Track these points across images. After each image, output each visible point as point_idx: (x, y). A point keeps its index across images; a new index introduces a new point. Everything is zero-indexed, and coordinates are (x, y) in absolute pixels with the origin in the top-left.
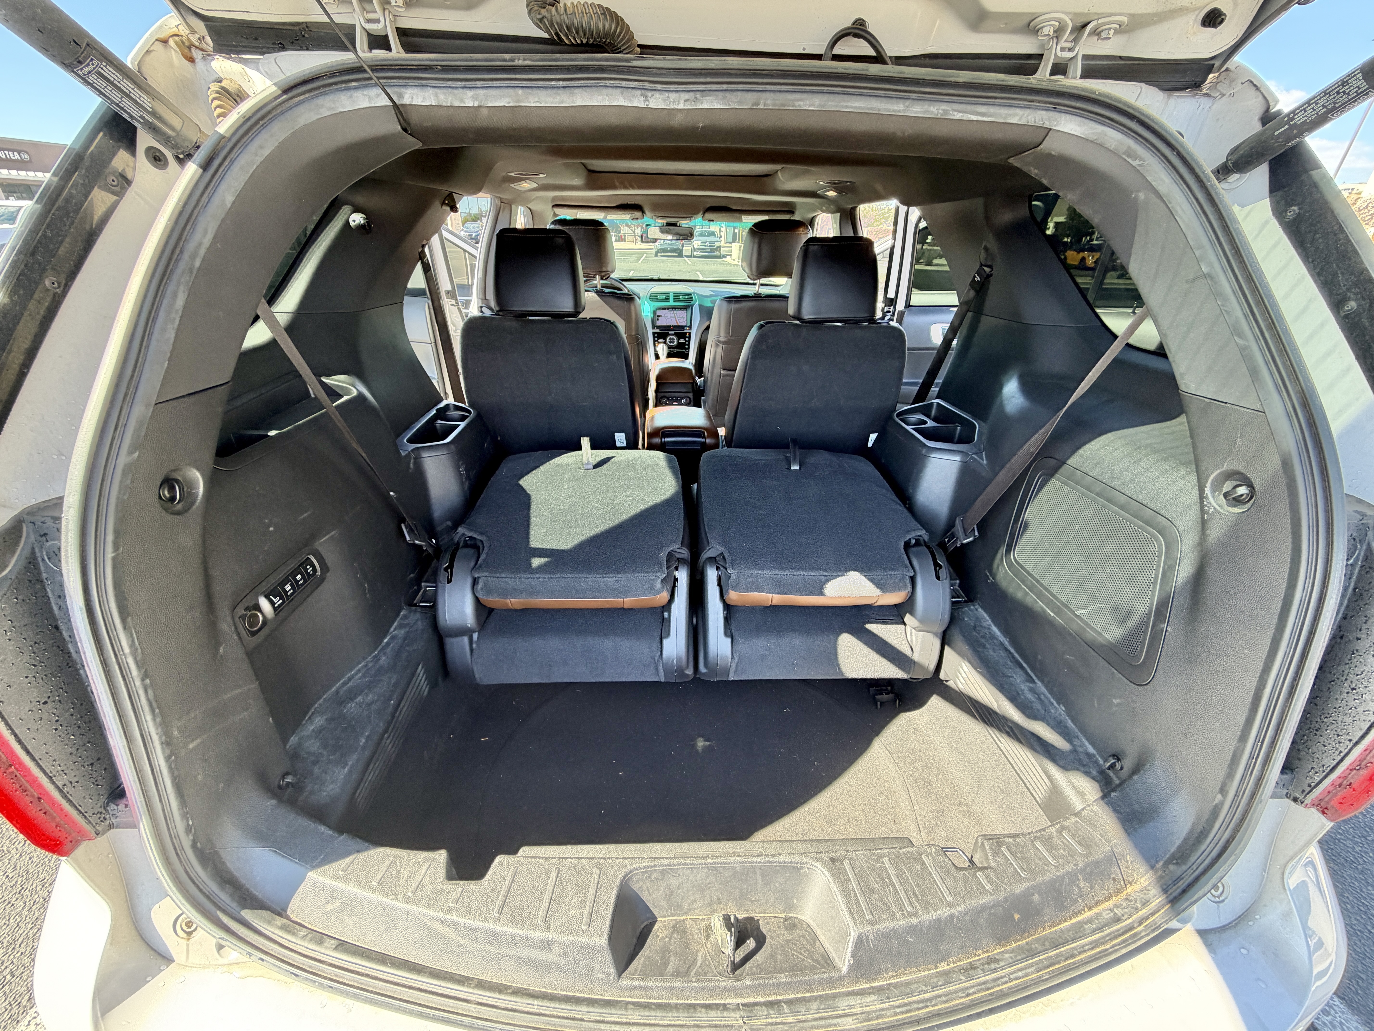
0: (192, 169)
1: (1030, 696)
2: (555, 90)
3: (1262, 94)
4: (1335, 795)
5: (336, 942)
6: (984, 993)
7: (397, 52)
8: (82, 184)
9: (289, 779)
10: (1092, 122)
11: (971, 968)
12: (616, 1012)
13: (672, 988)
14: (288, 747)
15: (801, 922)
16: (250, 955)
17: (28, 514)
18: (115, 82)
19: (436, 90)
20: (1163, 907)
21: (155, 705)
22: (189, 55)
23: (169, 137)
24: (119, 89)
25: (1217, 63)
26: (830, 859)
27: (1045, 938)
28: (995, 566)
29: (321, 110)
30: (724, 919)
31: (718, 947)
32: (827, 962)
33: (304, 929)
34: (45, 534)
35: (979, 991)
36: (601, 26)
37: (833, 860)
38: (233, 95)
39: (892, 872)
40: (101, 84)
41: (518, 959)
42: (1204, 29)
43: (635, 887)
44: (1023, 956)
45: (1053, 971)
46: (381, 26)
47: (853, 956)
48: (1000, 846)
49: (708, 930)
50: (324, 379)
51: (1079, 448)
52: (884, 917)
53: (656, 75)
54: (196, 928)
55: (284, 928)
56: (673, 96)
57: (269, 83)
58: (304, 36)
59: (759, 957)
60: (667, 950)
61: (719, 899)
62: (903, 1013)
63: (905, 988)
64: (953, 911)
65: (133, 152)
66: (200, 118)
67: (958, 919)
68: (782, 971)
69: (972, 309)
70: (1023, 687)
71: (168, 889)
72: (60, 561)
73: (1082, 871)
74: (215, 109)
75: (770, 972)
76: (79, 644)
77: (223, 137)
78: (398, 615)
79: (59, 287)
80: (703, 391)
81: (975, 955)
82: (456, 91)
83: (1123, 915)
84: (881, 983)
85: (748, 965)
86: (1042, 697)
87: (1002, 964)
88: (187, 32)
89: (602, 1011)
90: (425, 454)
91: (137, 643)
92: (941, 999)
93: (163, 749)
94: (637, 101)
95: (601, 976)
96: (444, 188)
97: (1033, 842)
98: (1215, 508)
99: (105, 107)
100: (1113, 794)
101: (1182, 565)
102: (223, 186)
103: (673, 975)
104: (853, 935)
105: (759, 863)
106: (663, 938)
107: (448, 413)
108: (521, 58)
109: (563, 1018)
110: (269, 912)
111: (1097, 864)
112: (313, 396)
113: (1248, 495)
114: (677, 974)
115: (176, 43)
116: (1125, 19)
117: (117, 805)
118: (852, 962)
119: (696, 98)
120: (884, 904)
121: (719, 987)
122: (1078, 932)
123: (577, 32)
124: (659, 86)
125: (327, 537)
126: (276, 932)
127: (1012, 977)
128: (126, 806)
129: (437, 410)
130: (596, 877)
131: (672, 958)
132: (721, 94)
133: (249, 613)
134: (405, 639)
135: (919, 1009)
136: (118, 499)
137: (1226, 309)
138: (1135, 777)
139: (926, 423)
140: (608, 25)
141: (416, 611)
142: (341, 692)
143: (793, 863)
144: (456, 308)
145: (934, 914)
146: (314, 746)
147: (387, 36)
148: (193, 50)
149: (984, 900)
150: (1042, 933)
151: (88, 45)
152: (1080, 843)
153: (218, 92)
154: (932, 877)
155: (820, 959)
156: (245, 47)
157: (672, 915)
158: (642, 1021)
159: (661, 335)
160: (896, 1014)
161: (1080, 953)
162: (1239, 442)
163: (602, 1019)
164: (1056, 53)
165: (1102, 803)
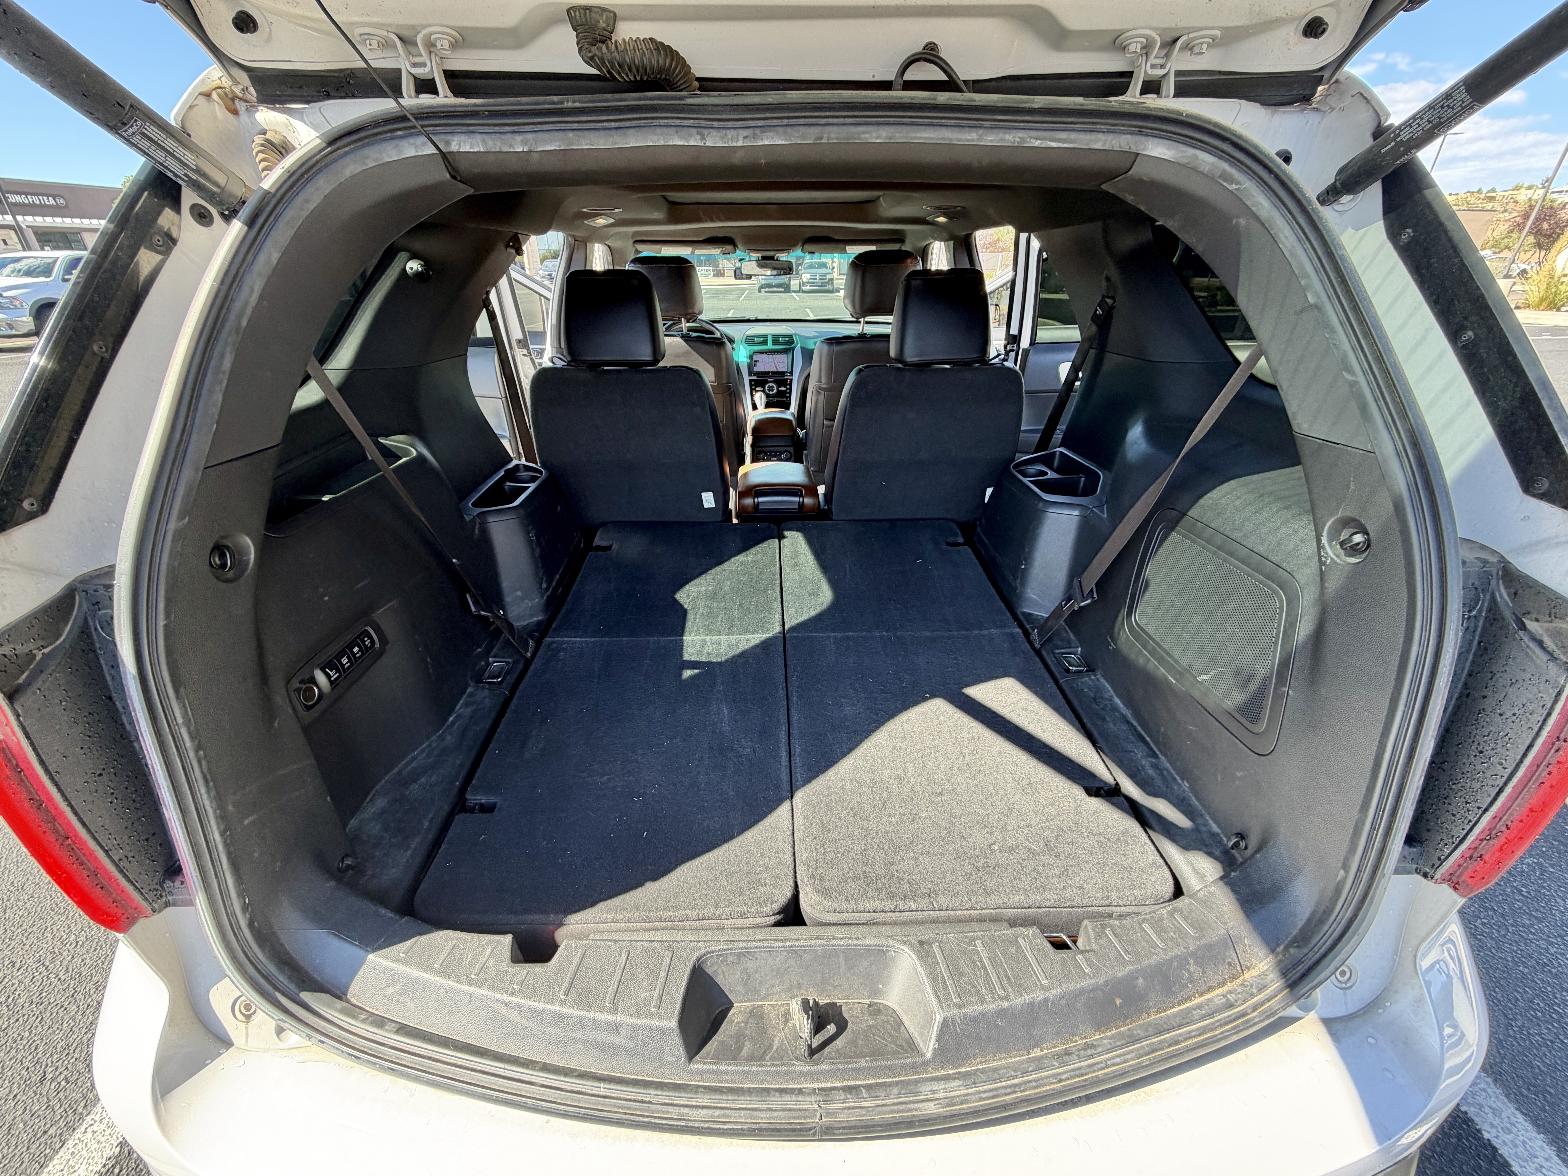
0: (237, 226)
1: (1151, 772)
2: (607, 132)
3: (1373, 107)
4: (1467, 868)
5: (398, 1026)
6: (1078, 1079)
7: (444, 98)
8: (129, 246)
9: (348, 862)
10: (1181, 145)
11: (1066, 1054)
12: (686, 1095)
13: (745, 1072)
14: (347, 830)
15: (887, 1007)
16: (310, 1037)
17: (81, 582)
18: (159, 142)
19: (485, 136)
20: (1280, 991)
21: (208, 777)
22: (232, 107)
23: (214, 193)
24: (163, 148)
25: (1326, 74)
26: (919, 942)
27: (1149, 1024)
28: (1116, 630)
29: (367, 161)
30: (803, 1003)
31: (796, 1031)
32: (911, 1046)
33: (365, 1013)
34: (97, 603)
35: (1072, 1077)
36: (654, 62)
37: (921, 943)
38: (278, 147)
39: (984, 955)
40: (144, 144)
41: (585, 1042)
42: (1306, 39)
43: (709, 971)
44: (1124, 1042)
45: (1154, 1058)
46: (427, 70)
47: (938, 1040)
48: (1105, 929)
49: (787, 1016)
50: (382, 440)
51: (1201, 496)
52: (973, 1000)
53: (712, 112)
54: (255, 1010)
55: (343, 1011)
56: (731, 133)
57: (314, 134)
58: (349, 82)
59: (839, 1042)
60: (743, 1035)
61: (799, 984)
62: (989, 1098)
63: (994, 1075)
64: (1047, 994)
65: (178, 210)
66: (244, 172)
67: (1053, 1003)
68: (862, 1055)
69: (1094, 345)
70: (1144, 763)
71: (226, 968)
72: (113, 630)
73: (1193, 955)
74: (260, 162)
75: (850, 1057)
76: (133, 714)
77: (267, 193)
78: (464, 692)
79: (107, 352)
80: (806, 443)
81: (1072, 1041)
82: (503, 136)
83: (1236, 1001)
84: (968, 1069)
85: (827, 1049)
86: (1165, 773)
87: (1100, 1050)
88: (231, 83)
89: (670, 1094)
90: (491, 519)
91: (190, 714)
92: (1030, 1084)
93: (217, 823)
94: (695, 141)
95: (670, 1059)
96: (508, 230)
97: (1140, 924)
98: (1332, 559)
99: (149, 167)
100: (1233, 874)
101: (1303, 622)
102: (268, 243)
103: (747, 1059)
104: (939, 1018)
105: (842, 945)
106: (738, 1023)
107: (518, 474)
108: (571, 100)
109: (630, 1100)
110: (328, 995)
111: (1209, 947)
112: (370, 458)
113: (1364, 543)
114: (751, 1058)
115: (219, 95)
116: (1218, 33)
117: (173, 882)
118: (936, 1046)
119: (755, 134)
120: (974, 987)
121: (795, 1072)
122: (1185, 1019)
123: (630, 70)
124: (716, 124)
125: (386, 607)
126: (337, 1015)
127: (1109, 1062)
128: (182, 883)
129: (506, 471)
130: (668, 960)
131: (747, 1043)
132: (781, 130)
133: (304, 687)
134: (472, 717)
135: (1006, 1094)
136: (168, 565)
137: (1334, 342)
138: (1258, 856)
139: (1047, 474)
140: (662, 60)
141: (483, 688)
142: (404, 773)
143: (879, 946)
144: (528, 359)
145: (1027, 997)
146: (375, 828)
147: (433, 80)
148: (236, 102)
149: (1083, 984)
150: (1145, 1019)
151: (131, 106)
152: (1192, 926)
153: (262, 145)
154: (1026, 958)
155: (904, 1044)
156: (289, 96)
157: (749, 1000)
158: (712, 1105)
159: (759, 381)
160: (981, 1099)
161: (1186, 1039)
162: (1352, 487)
163: (670, 1102)
164: (1145, 70)
165: (1221, 883)
